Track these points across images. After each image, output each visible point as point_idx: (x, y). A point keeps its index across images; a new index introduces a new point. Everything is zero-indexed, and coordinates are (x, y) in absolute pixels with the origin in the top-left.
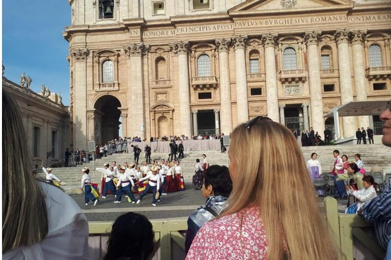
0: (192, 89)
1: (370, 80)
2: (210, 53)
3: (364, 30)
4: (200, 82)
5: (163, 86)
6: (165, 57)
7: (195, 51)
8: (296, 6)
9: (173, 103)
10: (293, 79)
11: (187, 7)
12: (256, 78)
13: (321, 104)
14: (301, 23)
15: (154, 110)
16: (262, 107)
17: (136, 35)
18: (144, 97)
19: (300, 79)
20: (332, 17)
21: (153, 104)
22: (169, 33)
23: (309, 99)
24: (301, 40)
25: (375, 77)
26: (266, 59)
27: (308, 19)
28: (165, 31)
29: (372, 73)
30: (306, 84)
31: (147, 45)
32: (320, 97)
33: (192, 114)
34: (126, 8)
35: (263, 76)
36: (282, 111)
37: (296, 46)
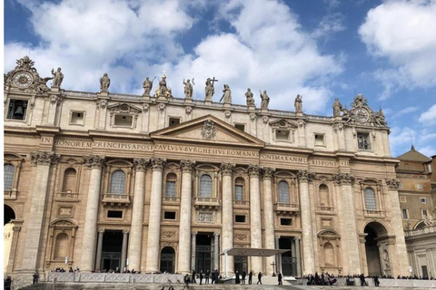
0: (102, 206)
1: (278, 215)
2: (126, 170)
3: (274, 167)
4: (112, 199)
5: (70, 199)
6: (77, 169)
7: (111, 167)
8: (215, 138)
9: (78, 219)
10: (207, 207)
11: (108, 121)
12: (171, 202)
13: (231, 234)
14: (218, 154)
15: (54, 226)
16: (174, 233)
17: (47, 143)
18: (45, 210)
19: (214, 207)
20: (246, 152)
21: (54, 219)
22: (85, 145)
23: (220, 228)
24: (217, 169)
25: (282, 212)
26: (183, 184)
27: (225, 152)
28: (81, 143)
29: (279, 208)
30: (219, 214)
31: (59, 154)
32: (230, 228)
33: (98, 233)
34: (40, 113)
35: (178, 200)
36: (194, 239)
37: (212, 175)
